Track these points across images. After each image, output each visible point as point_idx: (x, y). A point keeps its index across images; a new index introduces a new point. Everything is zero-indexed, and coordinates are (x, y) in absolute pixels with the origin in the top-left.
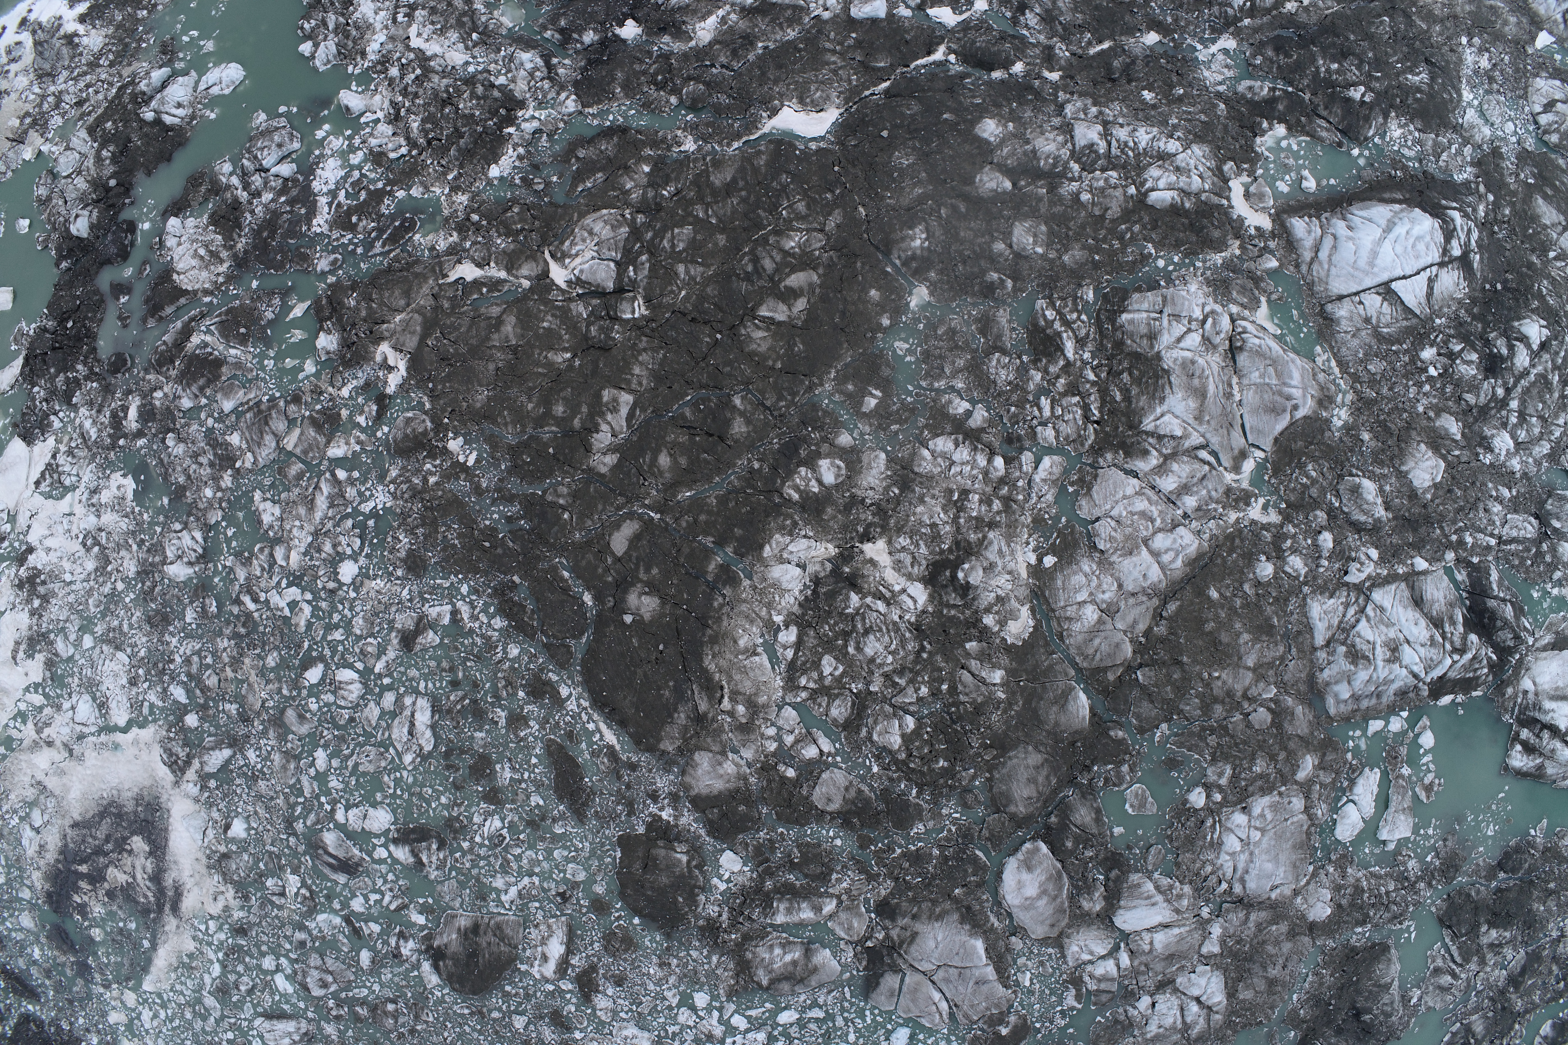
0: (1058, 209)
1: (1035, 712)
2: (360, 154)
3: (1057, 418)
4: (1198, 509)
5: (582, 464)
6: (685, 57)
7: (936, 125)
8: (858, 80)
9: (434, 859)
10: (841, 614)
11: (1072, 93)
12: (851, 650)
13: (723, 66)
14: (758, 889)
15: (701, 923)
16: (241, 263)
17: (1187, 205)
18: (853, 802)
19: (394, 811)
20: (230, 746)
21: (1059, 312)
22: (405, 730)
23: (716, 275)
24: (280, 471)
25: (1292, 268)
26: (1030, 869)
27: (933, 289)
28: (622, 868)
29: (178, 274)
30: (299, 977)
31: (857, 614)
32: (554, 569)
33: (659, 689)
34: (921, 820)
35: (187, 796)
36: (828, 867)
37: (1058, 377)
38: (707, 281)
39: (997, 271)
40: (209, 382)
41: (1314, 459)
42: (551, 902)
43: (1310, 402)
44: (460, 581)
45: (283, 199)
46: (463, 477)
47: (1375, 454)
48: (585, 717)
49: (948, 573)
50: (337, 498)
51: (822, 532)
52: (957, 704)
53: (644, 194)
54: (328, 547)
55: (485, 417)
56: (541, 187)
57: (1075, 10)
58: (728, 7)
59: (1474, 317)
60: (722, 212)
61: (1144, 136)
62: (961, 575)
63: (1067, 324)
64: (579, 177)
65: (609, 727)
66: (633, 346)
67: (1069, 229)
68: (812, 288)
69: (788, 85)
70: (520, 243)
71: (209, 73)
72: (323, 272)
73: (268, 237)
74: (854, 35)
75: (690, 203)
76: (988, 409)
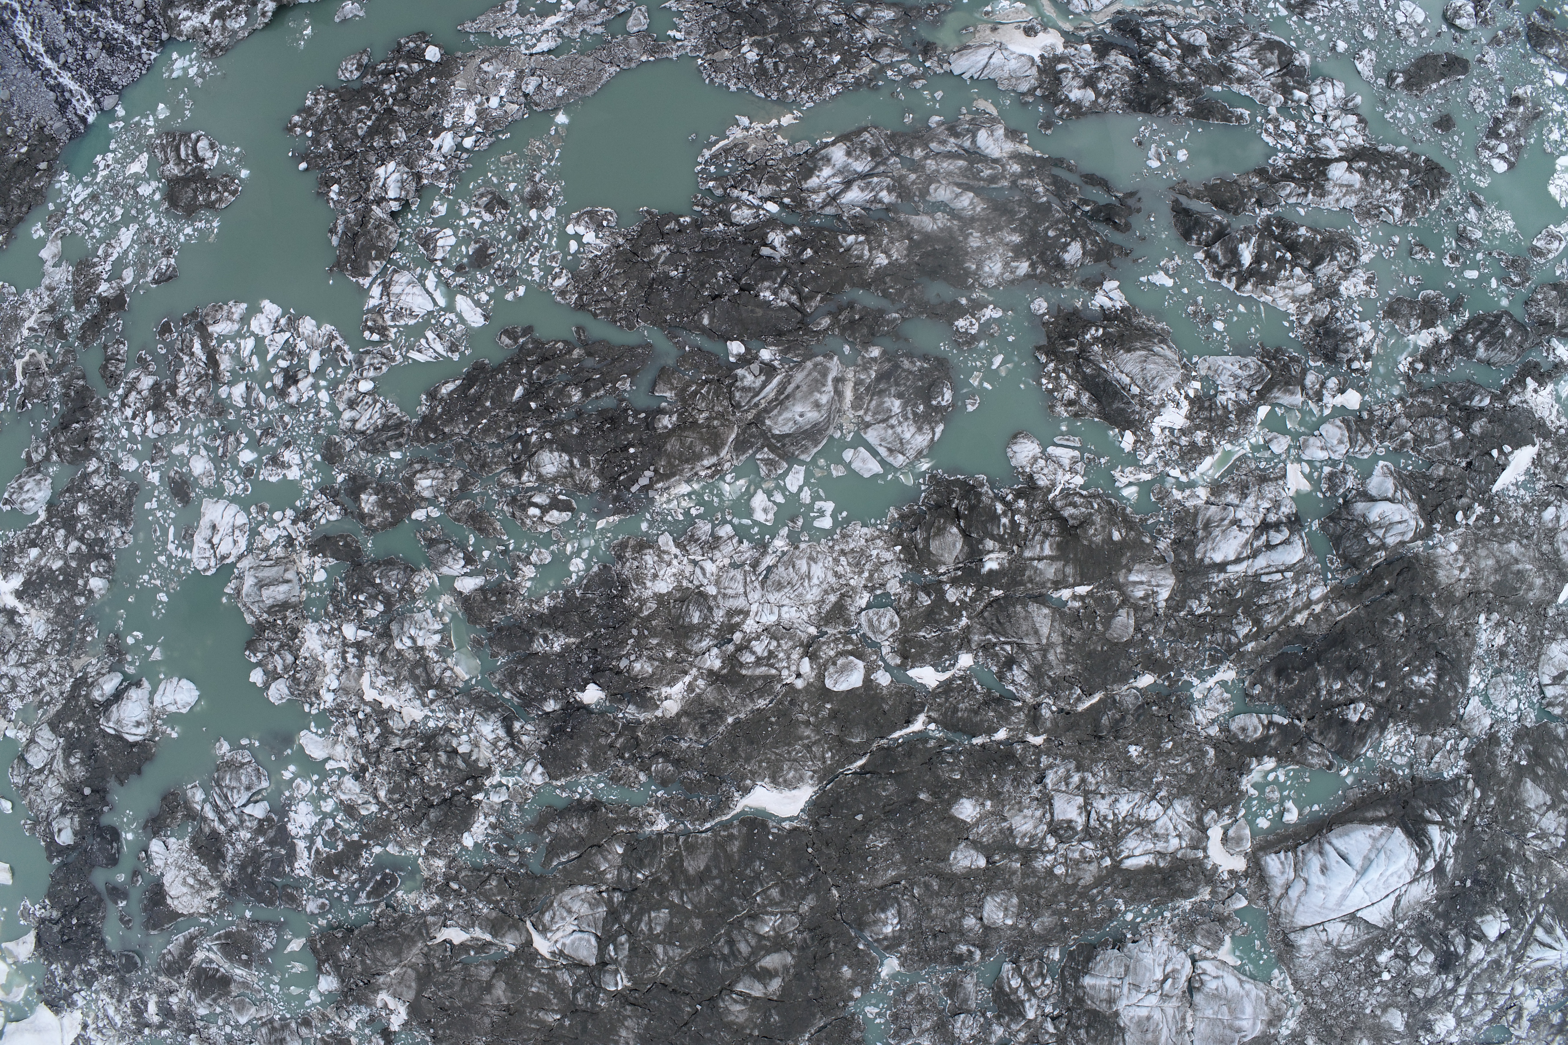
0: (1032, 881)
2: (331, 802)
6: (652, 726)
7: (912, 805)
8: (832, 757)
11: (1055, 757)
13: (691, 740)
16: (231, 891)
17: (1162, 865)
21: (1024, 979)
23: (693, 953)
25: (1260, 903)
27: (904, 960)
29: (171, 898)
37: (1020, 1031)
38: (684, 961)
39: (967, 942)
40: (220, 997)
43: (1260, 1027)
45: (261, 840)
53: (620, 875)
56: (516, 857)
57: (1065, 662)
58: (694, 671)
59: (1438, 916)
60: (697, 900)
61: (1125, 806)
63: (1031, 991)
64: (553, 850)
66: (619, 1013)
67: (1040, 897)
68: (786, 968)
69: (761, 762)
70: (502, 911)
71: (161, 687)
72: (312, 914)
73: (253, 873)
74: (828, 706)
75: (663, 889)
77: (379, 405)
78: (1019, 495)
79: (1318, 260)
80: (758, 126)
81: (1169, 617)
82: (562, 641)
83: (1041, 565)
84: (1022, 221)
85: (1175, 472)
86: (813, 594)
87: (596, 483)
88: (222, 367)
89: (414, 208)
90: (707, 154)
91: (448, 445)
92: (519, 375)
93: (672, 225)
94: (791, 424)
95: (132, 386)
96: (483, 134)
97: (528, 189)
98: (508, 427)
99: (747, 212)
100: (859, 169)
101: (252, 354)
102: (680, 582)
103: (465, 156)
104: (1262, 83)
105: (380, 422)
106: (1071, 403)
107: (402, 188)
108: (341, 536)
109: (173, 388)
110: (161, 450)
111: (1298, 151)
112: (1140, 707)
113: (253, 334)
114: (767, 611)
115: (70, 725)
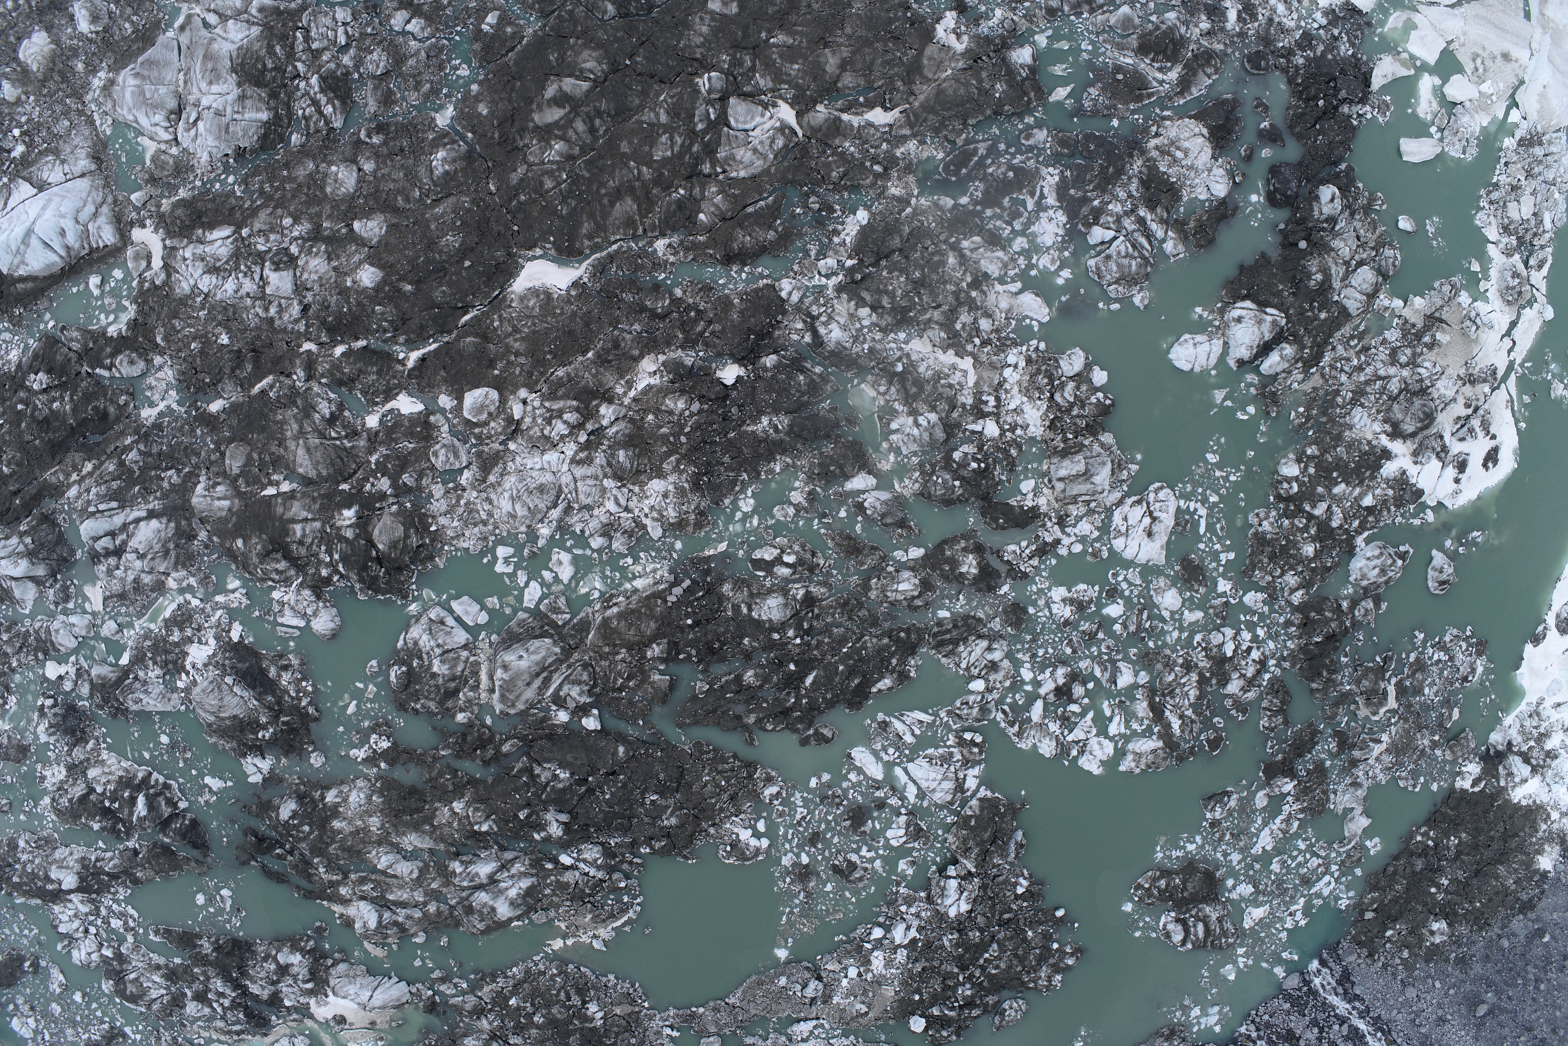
0: (313, 210)
2: (1016, 248)
3: (333, 29)
6: (669, 344)
7: (420, 280)
8: (492, 321)
11: (293, 329)
13: (630, 334)
16: (1134, 147)
17: (200, 232)
21: (321, 113)
23: (631, 117)
25: (120, 198)
27: (431, 125)
29: (1202, 134)
37: (328, 61)
38: (640, 109)
39: (372, 146)
40: (1151, 33)
43: (120, 79)
45: (1096, 203)
47: (76, 55)
53: (703, 192)
56: (811, 200)
57: (283, 422)
60: (624, 172)
61: (229, 288)
63: (315, 103)
64: (774, 211)
66: (709, 49)
67: (307, 195)
68: (540, 109)
69: (562, 314)
70: (830, 146)
71: (1213, 361)
72: (1040, 128)
73: (1107, 168)
74: (496, 372)
75: (658, 181)
76: (391, 30)
77: (964, 665)
78: (328, 581)
79: (84, 798)
80: (585, 939)
81: (197, 467)
82: (760, 427)
83: (304, 514)
84: (333, 841)
85: (195, 602)
86: (510, 481)
87: (726, 588)
88: (1145, 704)
89: (934, 868)
90: (631, 914)
91: (887, 625)
92: (809, 697)
93: (657, 845)
94: (532, 649)
95: (1250, 683)
96: (863, 941)
97: (812, 884)
98: (820, 644)
99: (586, 856)
100: (483, 894)
101: (1110, 719)
102: (642, 490)
103: (881, 919)
104: (140, 965)
105: (961, 648)
106: (285, 668)
107: (943, 889)
108: (1003, 528)
109: (1202, 681)
110: (1216, 615)
111: (107, 900)
112: (219, 381)
113: (1111, 739)
114: (553, 463)
115: (1323, 315)
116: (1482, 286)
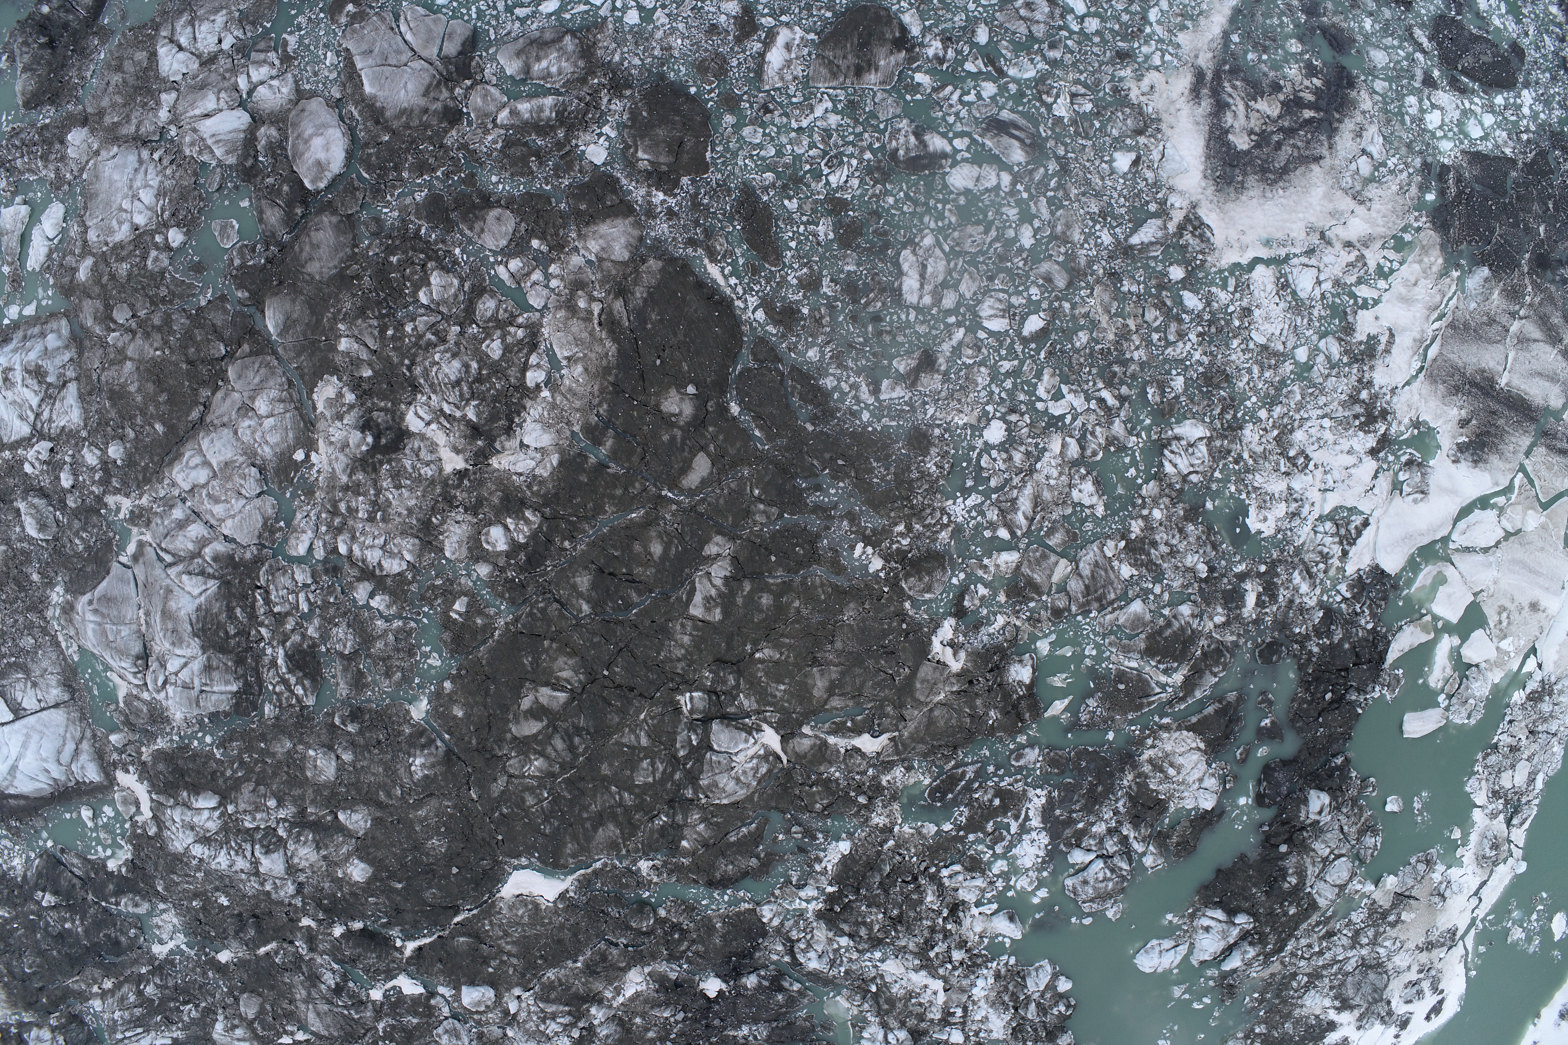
0: (297, 792)
1: (313, 312)
2: (996, 870)
3: (293, 592)
4: (172, 507)
5: (741, 545)
6: (654, 956)
7: (409, 878)
8: (484, 925)
9: (902, 140)
10: (483, 400)
11: (290, 904)
12: (474, 365)
13: (616, 945)
14: (571, 129)
15: (628, 93)
16: (1127, 759)
17: (185, 794)
18: (477, 218)
19: (945, 186)
20: (1132, 247)
21: (292, 693)
22: (930, 269)
23: (610, 735)
24: (1074, 537)
25: (99, 734)
26: (319, 163)
27: (406, 717)
28: (706, 142)
29: (1199, 749)
30: (1058, 11)
31: (468, 400)
32: (770, 438)
33: (661, 320)
34: (417, 204)
35: (1182, 193)
36: (504, 154)
37: (293, 631)
38: (619, 728)
39: (349, 733)
40: (1159, 632)
41: (78, 555)
42: (780, 104)
43: (79, 607)
44: (870, 424)
45: (1081, 825)
46: (868, 532)
47: (28, 561)
48: (740, 290)
49: (383, 441)
50: (1007, 509)
51: (503, 480)
52: (381, 317)
53: (685, 818)
54: (1018, 457)
55: (845, 593)
56: (794, 829)
57: (291, 986)
58: (615, 1005)
60: (606, 798)
61: (222, 861)
62: (370, 439)
63: (285, 682)
64: (756, 838)
65: (714, 281)
66: (691, 663)
67: (287, 773)
68: (517, 719)
69: (550, 923)
70: (815, 771)
71: (1177, 963)
72: (1032, 745)
73: (1096, 785)
74: (490, 971)
75: (638, 808)
76: (354, 600)
81: (214, 1006)
82: (740, 1034)
112: (226, 939)
115: (1292, 911)
116: (1459, 852)
